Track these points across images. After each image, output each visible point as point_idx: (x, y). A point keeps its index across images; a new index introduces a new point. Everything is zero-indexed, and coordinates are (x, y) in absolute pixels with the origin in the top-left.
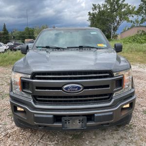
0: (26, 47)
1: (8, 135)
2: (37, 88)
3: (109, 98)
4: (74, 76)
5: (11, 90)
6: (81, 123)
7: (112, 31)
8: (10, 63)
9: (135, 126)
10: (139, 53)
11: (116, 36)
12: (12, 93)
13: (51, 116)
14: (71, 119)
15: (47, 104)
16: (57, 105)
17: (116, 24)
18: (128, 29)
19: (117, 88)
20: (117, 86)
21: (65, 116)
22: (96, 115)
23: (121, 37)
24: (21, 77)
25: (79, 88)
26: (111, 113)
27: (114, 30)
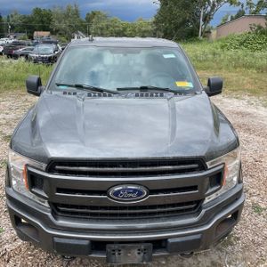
0: (35, 81)
1: (6, 257)
2: (59, 190)
3: (195, 208)
4: (131, 169)
5: (9, 184)
6: (142, 254)
7: (202, 23)
8: (5, 87)
9: (238, 239)
10: (250, 71)
11: (209, 32)
12: (11, 189)
13: (86, 243)
14: (123, 247)
15: (79, 219)
16: (98, 220)
17: (209, 8)
18: (232, 19)
19: (212, 187)
20: (212, 185)
21: (111, 242)
22: (170, 240)
23: (218, 35)
24: (27, 165)
25: (140, 193)
26: (198, 236)
27: (205, 20)
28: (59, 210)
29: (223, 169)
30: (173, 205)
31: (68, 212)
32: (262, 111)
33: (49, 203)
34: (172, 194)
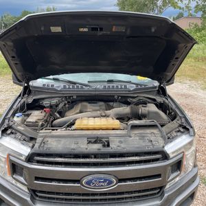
2: (37, 179)
3: (158, 193)
28: (37, 196)
29: (182, 158)
30: (139, 191)
31: (45, 198)
32: (201, 93)
33: (28, 189)
34: (138, 182)
